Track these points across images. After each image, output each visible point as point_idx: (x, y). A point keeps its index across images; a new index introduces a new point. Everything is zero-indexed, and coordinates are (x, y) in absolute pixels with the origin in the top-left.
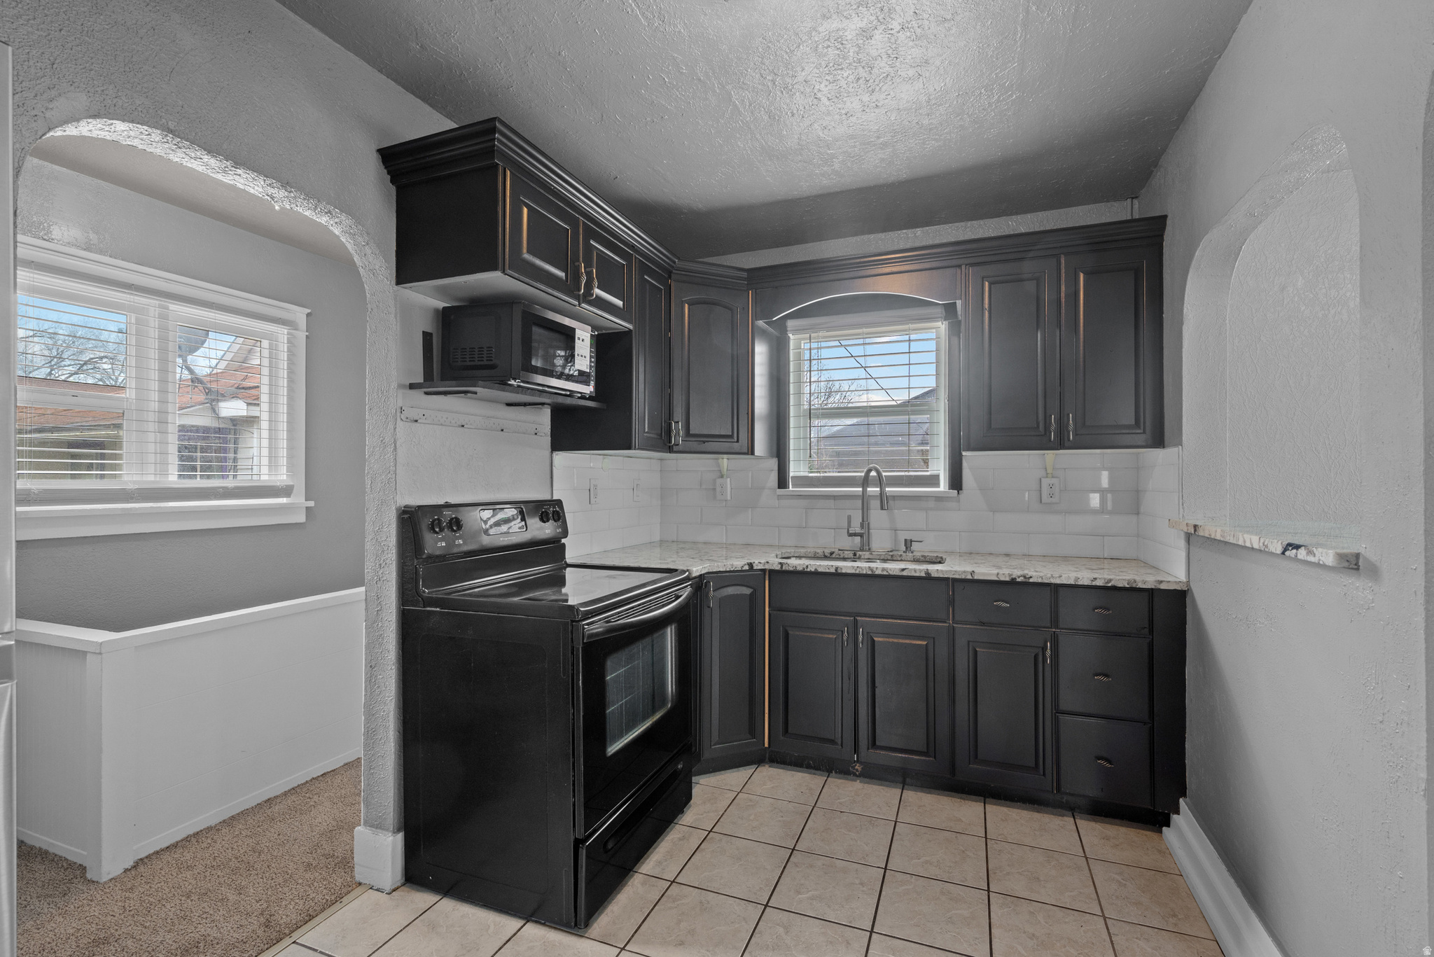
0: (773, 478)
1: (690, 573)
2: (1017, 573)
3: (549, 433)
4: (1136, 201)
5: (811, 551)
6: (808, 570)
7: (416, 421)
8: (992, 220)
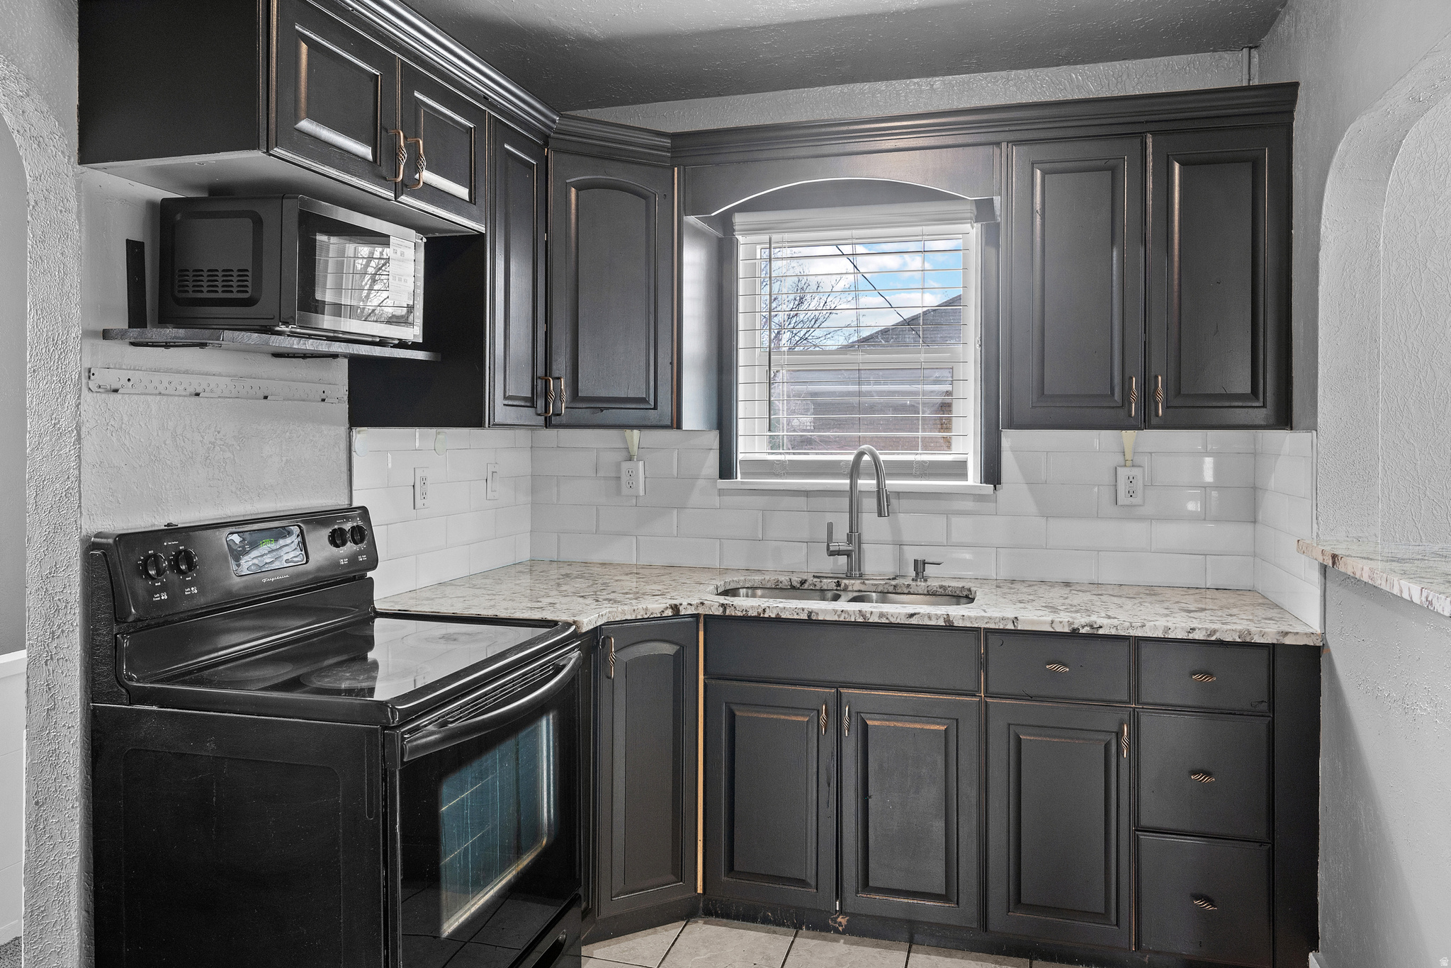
0: (712, 462)
1: (578, 627)
2: (1080, 621)
3: (346, 398)
4: (1254, 52)
5: (770, 578)
6: (766, 615)
7: (116, 391)
8: (1046, 70)
